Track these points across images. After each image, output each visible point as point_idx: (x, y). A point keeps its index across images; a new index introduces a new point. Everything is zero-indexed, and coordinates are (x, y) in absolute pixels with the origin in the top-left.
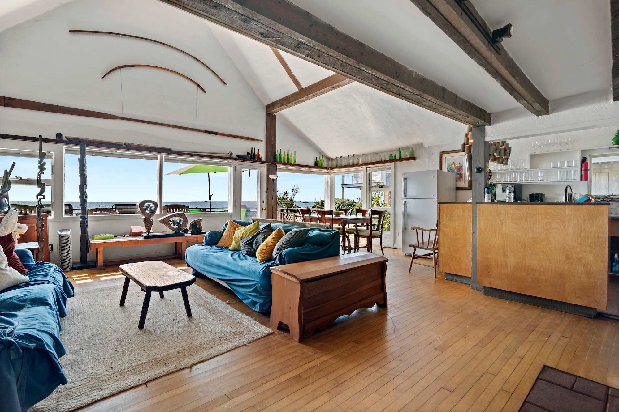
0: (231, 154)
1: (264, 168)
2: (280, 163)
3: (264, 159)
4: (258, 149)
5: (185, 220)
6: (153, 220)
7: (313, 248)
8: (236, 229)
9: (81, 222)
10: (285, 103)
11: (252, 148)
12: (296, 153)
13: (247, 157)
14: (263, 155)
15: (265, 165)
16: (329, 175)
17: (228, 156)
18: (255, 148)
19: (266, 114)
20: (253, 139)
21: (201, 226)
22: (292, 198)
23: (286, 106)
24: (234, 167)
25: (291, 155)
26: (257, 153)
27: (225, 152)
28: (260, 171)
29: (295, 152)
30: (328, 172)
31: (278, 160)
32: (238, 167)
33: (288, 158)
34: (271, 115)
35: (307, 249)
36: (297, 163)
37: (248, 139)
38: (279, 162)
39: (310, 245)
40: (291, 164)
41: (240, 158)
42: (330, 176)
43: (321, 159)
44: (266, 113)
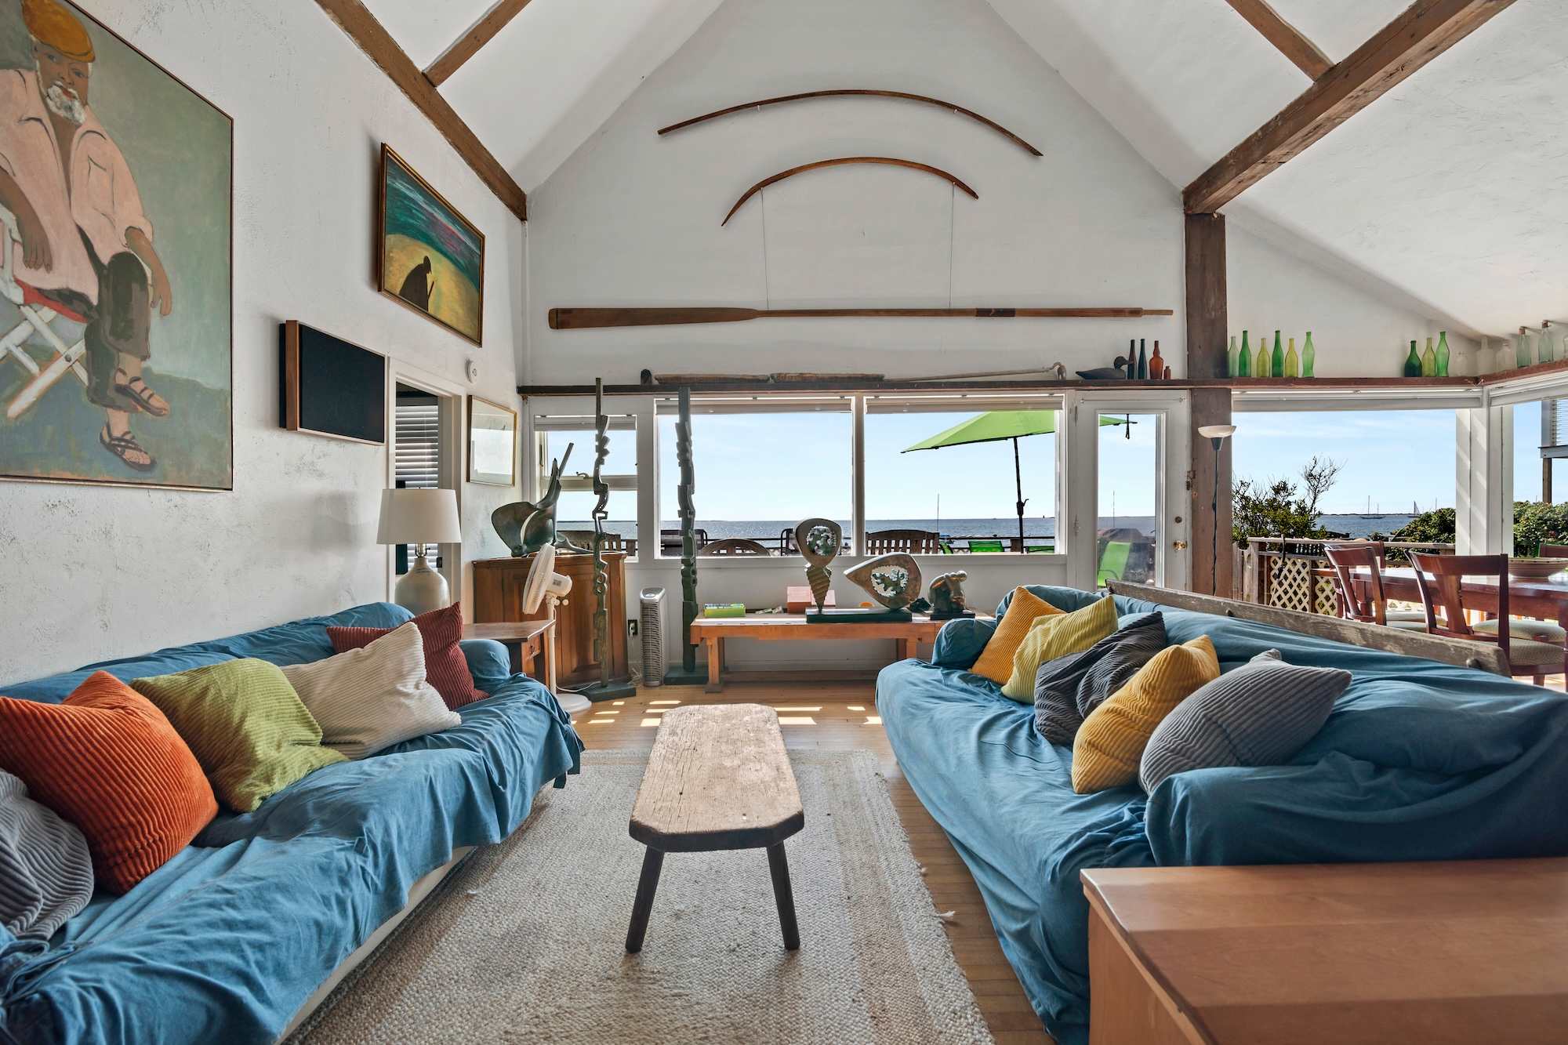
0: (1061, 371)
1: (1180, 404)
2: (1245, 380)
3: (1177, 371)
4: (1156, 343)
5: (915, 576)
6: (830, 573)
7: (1370, 790)
8: (1035, 620)
9: (683, 572)
10: (1257, 154)
11: (1133, 342)
12: (1312, 336)
13: (1117, 374)
14: (1175, 362)
15: (1184, 394)
16: (1481, 406)
17: (1052, 376)
18: (1143, 341)
19: (1184, 219)
20: (1136, 313)
21: (960, 594)
22: (1308, 503)
23: (1260, 167)
24: (1070, 411)
25: (1291, 347)
26: (1152, 356)
27: (1039, 367)
28: (1163, 417)
29: (1309, 334)
30: (1475, 395)
31: (1235, 369)
32: (1084, 408)
33: (1277, 361)
34: (1207, 218)
35: (1327, 790)
36: (1318, 372)
37: (1117, 313)
38: (1240, 375)
39: (1355, 766)
40: (1293, 381)
41: (1090, 379)
42: (1483, 411)
43: (1435, 345)
44: (1187, 215)
